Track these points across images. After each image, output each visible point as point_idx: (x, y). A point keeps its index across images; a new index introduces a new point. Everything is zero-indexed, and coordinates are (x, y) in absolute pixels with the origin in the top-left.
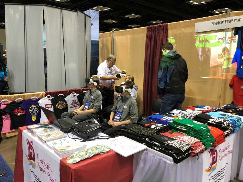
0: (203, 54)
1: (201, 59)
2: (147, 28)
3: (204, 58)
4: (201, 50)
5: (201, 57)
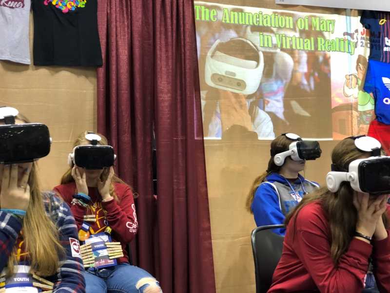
0: (312, 71)
5: (308, 80)
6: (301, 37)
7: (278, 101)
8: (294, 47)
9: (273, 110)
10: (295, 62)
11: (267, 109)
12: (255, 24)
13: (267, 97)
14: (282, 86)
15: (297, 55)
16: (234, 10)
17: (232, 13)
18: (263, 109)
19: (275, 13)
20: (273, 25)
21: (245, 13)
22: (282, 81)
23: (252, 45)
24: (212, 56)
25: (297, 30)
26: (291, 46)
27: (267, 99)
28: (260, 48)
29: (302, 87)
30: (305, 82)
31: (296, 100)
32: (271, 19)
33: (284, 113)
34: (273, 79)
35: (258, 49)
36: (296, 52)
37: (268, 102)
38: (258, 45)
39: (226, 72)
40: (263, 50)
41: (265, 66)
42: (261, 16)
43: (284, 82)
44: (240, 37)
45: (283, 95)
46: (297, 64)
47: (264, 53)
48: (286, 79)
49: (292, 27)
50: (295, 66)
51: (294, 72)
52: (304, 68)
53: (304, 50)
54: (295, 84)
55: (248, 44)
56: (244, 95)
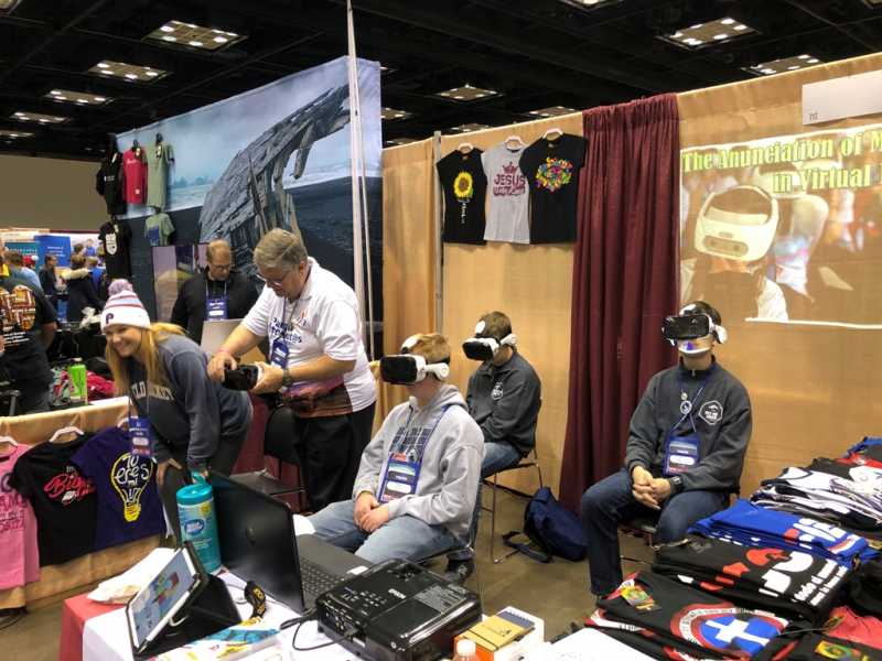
0: (861, 220)
1: (854, 241)
2: (586, 118)
3: (866, 234)
4: (850, 198)
5: (853, 234)
6: (845, 167)
7: (797, 268)
8: (832, 185)
9: (787, 281)
10: (831, 208)
11: (778, 280)
12: (767, 161)
13: (780, 263)
14: (807, 246)
15: (835, 198)
16: (734, 149)
17: (732, 154)
18: (774, 280)
19: (798, 140)
20: (795, 159)
21: (752, 150)
22: (806, 238)
23: (761, 193)
24: (705, 215)
25: (840, 157)
26: (827, 184)
27: (781, 266)
28: (773, 195)
29: (841, 246)
30: (848, 238)
31: (830, 267)
32: (792, 150)
33: (808, 286)
34: (790, 236)
35: (770, 197)
36: (835, 192)
37: (781, 270)
38: (770, 191)
39: (721, 233)
40: (779, 196)
41: (780, 220)
42: (777, 148)
43: (811, 238)
44: (741, 184)
45: (807, 259)
46: (834, 211)
47: (779, 200)
48: (814, 234)
49: (830, 154)
50: (830, 213)
51: (828, 223)
52: (847, 216)
53: (849, 187)
54: (829, 240)
55: (755, 192)
56: (744, 262)
